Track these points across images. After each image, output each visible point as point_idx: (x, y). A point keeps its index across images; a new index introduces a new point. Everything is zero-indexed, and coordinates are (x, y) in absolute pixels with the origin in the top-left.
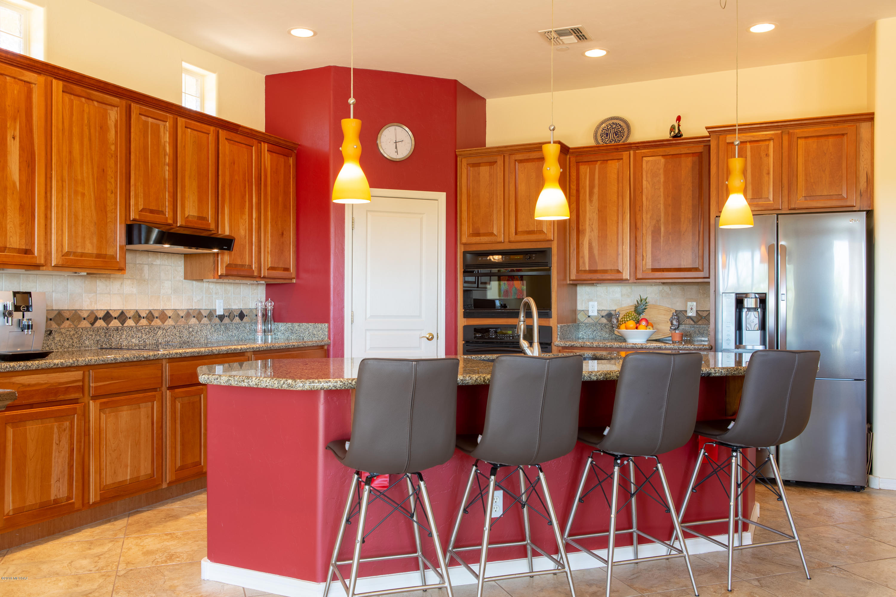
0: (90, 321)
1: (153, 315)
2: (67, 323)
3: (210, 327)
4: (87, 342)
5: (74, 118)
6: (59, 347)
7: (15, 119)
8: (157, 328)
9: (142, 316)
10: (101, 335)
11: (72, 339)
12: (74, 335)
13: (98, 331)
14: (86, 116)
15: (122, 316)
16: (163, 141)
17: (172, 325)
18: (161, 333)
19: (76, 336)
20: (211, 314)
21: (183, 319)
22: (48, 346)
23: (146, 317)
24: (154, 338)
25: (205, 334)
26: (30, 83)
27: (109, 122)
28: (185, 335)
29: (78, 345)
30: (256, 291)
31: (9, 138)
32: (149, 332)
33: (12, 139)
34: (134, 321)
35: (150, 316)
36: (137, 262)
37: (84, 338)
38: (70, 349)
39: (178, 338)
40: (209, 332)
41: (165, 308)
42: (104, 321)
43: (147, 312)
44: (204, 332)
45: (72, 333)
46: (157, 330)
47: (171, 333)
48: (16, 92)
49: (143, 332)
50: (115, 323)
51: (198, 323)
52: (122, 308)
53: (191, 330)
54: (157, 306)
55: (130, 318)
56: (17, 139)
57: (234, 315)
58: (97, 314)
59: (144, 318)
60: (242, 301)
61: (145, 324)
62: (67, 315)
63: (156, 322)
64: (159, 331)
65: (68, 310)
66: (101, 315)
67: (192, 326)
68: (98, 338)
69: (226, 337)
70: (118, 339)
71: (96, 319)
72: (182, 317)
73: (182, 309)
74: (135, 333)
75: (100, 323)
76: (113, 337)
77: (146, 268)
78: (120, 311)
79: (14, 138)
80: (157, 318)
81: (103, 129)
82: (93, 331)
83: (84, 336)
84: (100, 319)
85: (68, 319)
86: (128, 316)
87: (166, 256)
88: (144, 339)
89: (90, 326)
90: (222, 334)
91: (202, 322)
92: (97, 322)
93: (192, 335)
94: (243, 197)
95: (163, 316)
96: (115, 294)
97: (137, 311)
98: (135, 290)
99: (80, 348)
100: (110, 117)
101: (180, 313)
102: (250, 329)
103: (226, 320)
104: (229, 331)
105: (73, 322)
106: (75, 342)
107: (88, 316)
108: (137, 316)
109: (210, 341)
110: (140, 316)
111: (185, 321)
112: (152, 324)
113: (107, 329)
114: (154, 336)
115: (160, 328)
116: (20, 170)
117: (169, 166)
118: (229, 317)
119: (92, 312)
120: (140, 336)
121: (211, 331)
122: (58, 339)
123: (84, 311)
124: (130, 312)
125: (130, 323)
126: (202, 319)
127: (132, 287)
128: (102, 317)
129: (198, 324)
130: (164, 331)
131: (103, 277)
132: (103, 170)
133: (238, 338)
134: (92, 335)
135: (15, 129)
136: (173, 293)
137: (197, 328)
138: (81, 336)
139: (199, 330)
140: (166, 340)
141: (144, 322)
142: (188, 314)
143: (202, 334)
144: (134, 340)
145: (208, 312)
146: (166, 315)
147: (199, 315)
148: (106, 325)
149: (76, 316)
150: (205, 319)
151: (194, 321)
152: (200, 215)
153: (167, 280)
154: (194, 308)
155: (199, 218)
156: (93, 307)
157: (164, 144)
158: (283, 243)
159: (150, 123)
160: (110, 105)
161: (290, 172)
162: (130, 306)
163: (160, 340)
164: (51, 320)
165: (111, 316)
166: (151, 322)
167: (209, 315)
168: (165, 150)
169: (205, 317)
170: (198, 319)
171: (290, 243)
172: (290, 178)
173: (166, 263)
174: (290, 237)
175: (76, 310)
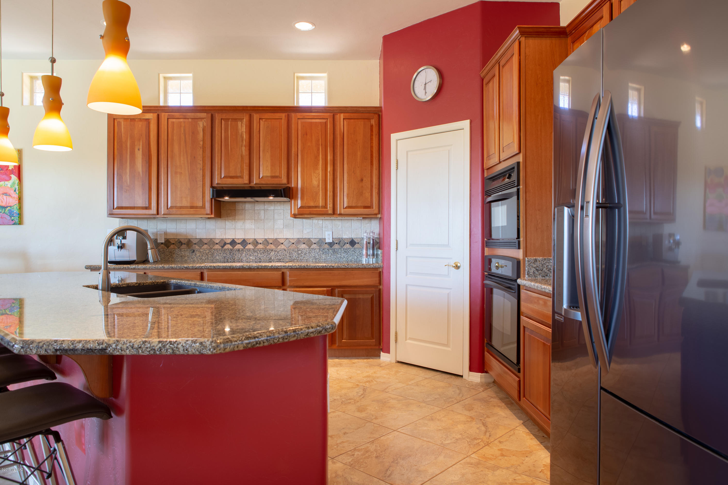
0: (221, 245)
1: (268, 242)
2: (205, 246)
3: (318, 251)
4: (217, 257)
5: (175, 132)
6: (199, 259)
7: (139, 140)
8: (270, 250)
9: (259, 242)
10: (227, 253)
11: (208, 255)
12: (208, 253)
13: (225, 251)
14: (182, 128)
15: (244, 242)
16: (240, 132)
17: (283, 249)
18: (273, 253)
19: (210, 253)
20: (321, 242)
21: (294, 245)
22: (192, 258)
23: (262, 243)
24: (268, 257)
25: (313, 256)
26: (149, 119)
27: (198, 128)
28: (294, 256)
29: (211, 259)
30: (368, 225)
31: (136, 150)
32: (264, 253)
33: (138, 151)
34: (253, 246)
35: (266, 242)
36: (256, 209)
37: (215, 255)
38: (206, 261)
39: (288, 258)
40: (317, 254)
41: (278, 237)
42: (231, 245)
43: (263, 240)
44: (313, 254)
45: (207, 252)
46: (270, 252)
47: (282, 254)
48: (140, 126)
49: (259, 252)
50: (239, 247)
51: (307, 247)
52: (244, 238)
53: (300, 252)
54: (271, 236)
55: (250, 244)
56: (141, 150)
57: (344, 243)
58: (225, 241)
59: (260, 244)
60: (354, 232)
61: (261, 248)
62: (205, 241)
63: (270, 247)
64: (272, 253)
65: (206, 239)
66: (229, 241)
67: (301, 249)
68: (225, 255)
69: (334, 258)
70: (239, 256)
71: (225, 244)
72: (293, 244)
73: (293, 238)
74: (252, 253)
75: (228, 247)
76: (235, 255)
77: (262, 212)
78: (243, 240)
79: (139, 150)
80: (271, 244)
81: (194, 133)
82: (222, 251)
83: (215, 254)
84: (228, 244)
85: (206, 244)
86: (249, 243)
87: (279, 204)
88: (259, 257)
89: (221, 248)
90: (330, 256)
91: (312, 247)
92: (226, 246)
93: (301, 256)
94: (317, 157)
95: (276, 242)
96: (238, 229)
97: (255, 239)
98: (253, 227)
99: (213, 260)
100: (199, 125)
101: (291, 240)
102: (360, 253)
103: (336, 246)
104: (338, 254)
105: (209, 246)
106: (209, 257)
107: (219, 242)
108: (256, 243)
109: (318, 261)
110: (257, 243)
111: (296, 246)
112: (268, 247)
114: (267, 255)
115: (272, 250)
116: (142, 166)
117: (245, 147)
118: (339, 244)
119: (222, 240)
120: (256, 255)
121: (319, 253)
122: (199, 255)
123: (217, 240)
124: (250, 240)
125: (250, 247)
126: (312, 245)
127: (252, 225)
128: (229, 243)
129: (307, 249)
130: (276, 253)
131: (230, 219)
132: (195, 157)
133: (348, 259)
134: (221, 253)
135: (139, 145)
136: (284, 227)
137: (305, 251)
138: (213, 254)
139: (307, 253)
140: (277, 259)
141: (260, 246)
142: (299, 241)
143: (311, 255)
144: (251, 258)
145: (318, 240)
146: (279, 242)
147: (308, 242)
148: (232, 248)
149: (211, 242)
150: (314, 245)
151: (303, 246)
152: (274, 175)
153: (280, 219)
154: (304, 238)
155: (272, 177)
156: (223, 237)
157: (242, 133)
158: (362, 187)
159: (229, 122)
160: (200, 119)
161: (372, 131)
162: (250, 236)
163: (273, 258)
164: (195, 244)
165: (236, 242)
166: (266, 246)
167: (318, 242)
168: (242, 137)
169: (315, 243)
170: (307, 245)
171: (372, 186)
172: (372, 135)
173: (279, 208)
174: (372, 181)
175: (211, 239)
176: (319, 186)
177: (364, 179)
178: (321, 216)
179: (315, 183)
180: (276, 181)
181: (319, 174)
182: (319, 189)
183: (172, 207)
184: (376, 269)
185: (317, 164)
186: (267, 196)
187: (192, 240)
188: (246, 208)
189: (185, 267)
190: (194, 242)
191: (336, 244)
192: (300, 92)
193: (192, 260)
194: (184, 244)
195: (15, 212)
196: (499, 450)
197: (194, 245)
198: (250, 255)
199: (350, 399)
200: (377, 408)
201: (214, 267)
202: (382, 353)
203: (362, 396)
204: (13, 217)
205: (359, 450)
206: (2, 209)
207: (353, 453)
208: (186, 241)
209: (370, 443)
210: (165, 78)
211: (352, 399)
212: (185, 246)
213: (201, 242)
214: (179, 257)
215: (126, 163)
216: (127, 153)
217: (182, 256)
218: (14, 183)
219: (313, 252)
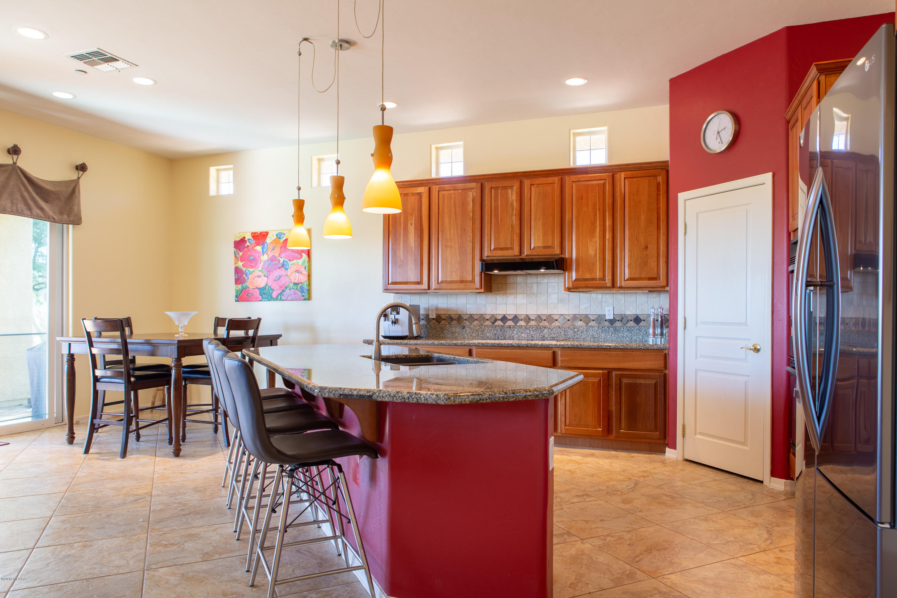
0: (491, 321)
1: (541, 319)
2: (476, 323)
3: (596, 329)
4: (488, 334)
5: (445, 204)
6: (469, 336)
7: (412, 215)
8: (543, 327)
9: (531, 318)
10: (498, 330)
11: (478, 332)
12: (479, 329)
13: (496, 328)
14: (453, 200)
15: (516, 319)
16: (510, 200)
17: (557, 326)
18: (547, 331)
19: (480, 330)
20: (600, 319)
21: (569, 322)
22: (462, 335)
23: (535, 319)
24: (540, 335)
25: (591, 334)
26: (421, 193)
27: (468, 199)
28: (570, 334)
29: (482, 336)
30: (657, 299)
31: (409, 225)
32: (536, 330)
34: (524, 322)
35: (539, 318)
36: (528, 282)
38: (476, 338)
39: (563, 336)
40: (595, 333)
41: (551, 314)
42: (502, 321)
43: (536, 316)
45: (478, 328)
46: (543, 329)
47: (556, 332)
49: (531, 329)
50: (510, 323)
51: (585, 325)
52: (515, 313)
53: (576, 330)
54: (544, 311)
55: (521, 320)
56: (413, 225)
57: (627, 320)
58: (496, 317)
59: (533, 320)
60: (639, 307)
61: (533, 325)
62: (476, 317)
63: (544, 323)
64: (545, 330)
65: (477, 314)
66: (499, 317)
67: (577, 327)
68: (496, 332)
69: (616, 338)
70: (510, 334)
71: (496, 320)
72: (569, 320)
73: (568, 315)
74: (524, 330)
75: (499, 323)
76: (506, 332)
77: (535, 286)
78: (514, 315)
79: (411, 224)
80: (545, 320)
81: (464, 204)
82: (492, 328)
83: (486, 330)
84: (499, 320)
85: (476, 320)
86: (520, 319)
87: (553, 276)
88: (531, 335)
89: (491, 324)
90: (610, 334)
91: (590, 324)
92: (497, 322)
93: (578, 334)
95: (550, 318)
96: (509, 304)
97: (527, 315)
98: (525, 301)
99: (483, 337)
100: (469, 196)
101: (566, 317)
102: (646, 332)
103: (618, 324)
104: (620, 332)
105: (480, 322)
106: (479, 334)
107: (490, 318)
108: (528, 319)
109: (597, 340)
110: (530, 319)
111: (571, 323)
112: (540, 324)
113: (502, 327)
114: (540, 333)
115: (545, 328)
116: (415, 240)
117: (516, 216)
118: (621, 321)
119: (493, 315)
120: (528, 332)
121: (598, 332)
122: (469, 331)
123: (487, 315)
124: (522, 316)
125: (522, 323)
126: (590, 322)
127: (524, 299)
130: (550, 330)
131: (501, 294)
132: (465, 229)
133: (631, 339)
134: (491, 330)
135: (412, 220)
136: (559, 302)
137: (582, 329)
138: (483, 331)
139: (584, 331)
140: (551, 337)
141: (533, 323)
142: (575, 317)
143: (588, 333)
144: (523, 335)
145: (596, 316)
146: (553, 318)
147: (586, 319)
148: (503, 324)
149: (482, 318)
150: (592, 322)
151: (580, 323)
152: (546, 245)
153: (554, 293)
154: (581, 314)
155: (545, 247)
156: (494, 312)
157: (512, 201)
158: (647, 255)
159: (499, 191)
160: (469, 189)
161: (658, 189)
162: (522, 312)
163: (546, 336)
164: (466, 320)
165: (507, 318)
166: (539, 323)
167: (597, 319)
168: (512, 205)
169: (593, 320)
170: (585, 322)
171: (658, 254)
172: (658, 195)
173: (553, 281)
174: (658, 249)
175: (482, 315)
176: (596, 255)
177: (649, 246)
178: (598, 290)
179: (591, 252)
180: (548, 252)
181: (596, 243)
182: (596, 260)
183: (442, 282)
184: (660, 350)
185: (593, 231)
186: (539, 269)
187: (462, 316)
188: (518, 282)
189: (454, 344)
190: (465, 318)
191: (617, 322)
192: (577, 150)
193: (462, 336)
194: (455, 320)
195: (305, 288)
196: (775, 558)
197: (464, 321)
198: (522, 333)
199: (617, 491)
200: (644, 502)
201: (482, 344)
202: (667, 449)
203: (632, 489)
204: (303, 293)
205: (612, 537)
206: (295, 286)
207: (605, 538)
208: (457, 316)
209: (626, 532)
210: (437, 148)
211: (620, 491)
212: (456, 322)
213: (471, 318)
214: (450, 333)
215: (400, 238)
216: (400, 228)
217: (452, 333)
218: (304, 261)
219: (591, 330)
